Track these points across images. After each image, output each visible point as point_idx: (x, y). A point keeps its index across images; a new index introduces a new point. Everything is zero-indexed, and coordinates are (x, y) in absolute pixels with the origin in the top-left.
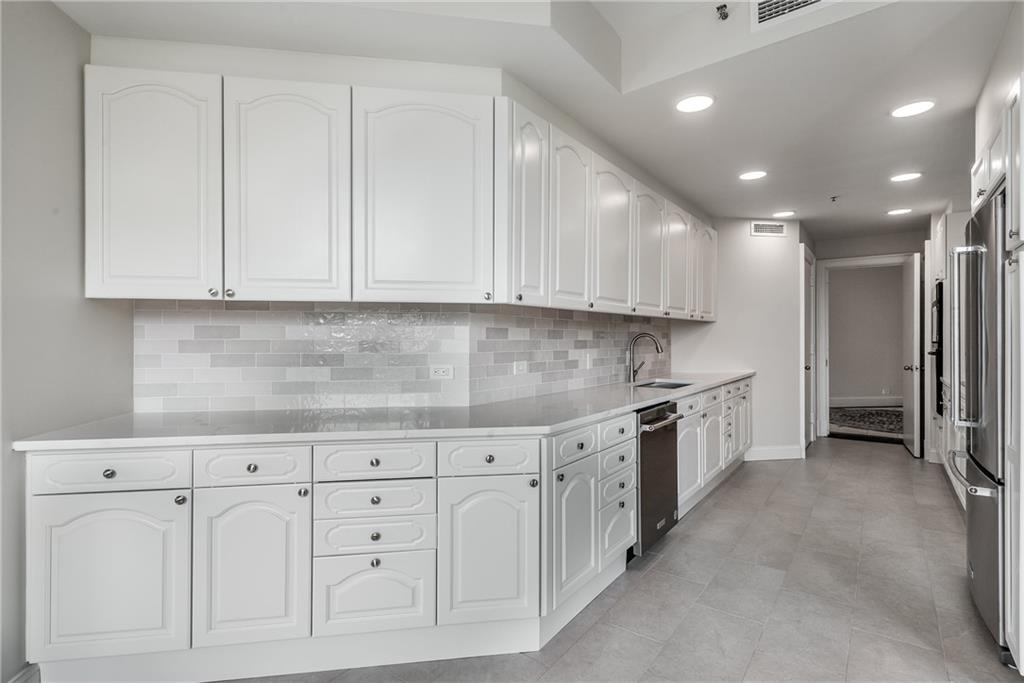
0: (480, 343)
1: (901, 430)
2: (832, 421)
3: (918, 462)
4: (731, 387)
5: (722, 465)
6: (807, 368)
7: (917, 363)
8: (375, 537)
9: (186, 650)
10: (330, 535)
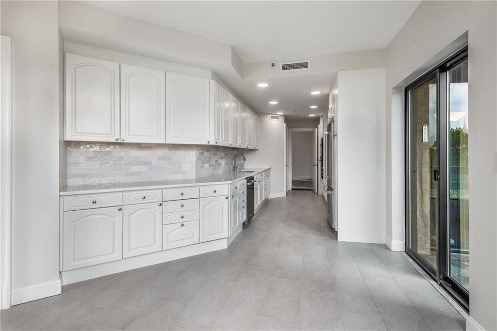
0: (198, 157)
1: (312, 186)
2: (292, 185)
3: (317, 195)
4: (265, 172)
5: (263, 198)
6: (286, 166)
7: (316, 164)
8: (182, 217)
9: (121, 260)
10: (168, 218)
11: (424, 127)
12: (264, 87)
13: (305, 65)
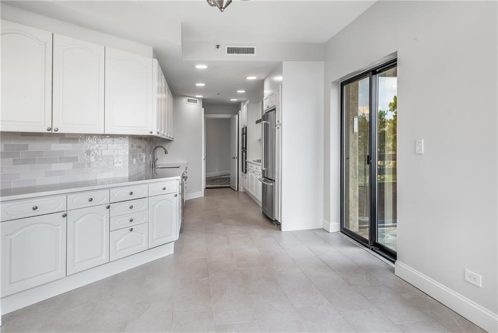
1: (230, 183)
2: (206, 183)
3: (236, 192)
7: (237, 156)
8: (131, 221)
9: (64, 278)
10: (116, 223)
11: (355, 118)
12: (203, 69)
13: (251, 51)
